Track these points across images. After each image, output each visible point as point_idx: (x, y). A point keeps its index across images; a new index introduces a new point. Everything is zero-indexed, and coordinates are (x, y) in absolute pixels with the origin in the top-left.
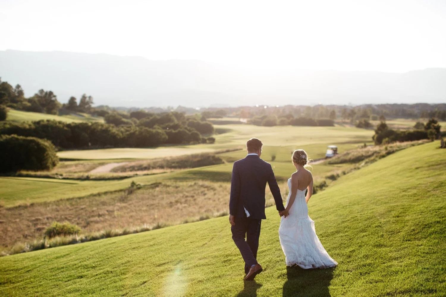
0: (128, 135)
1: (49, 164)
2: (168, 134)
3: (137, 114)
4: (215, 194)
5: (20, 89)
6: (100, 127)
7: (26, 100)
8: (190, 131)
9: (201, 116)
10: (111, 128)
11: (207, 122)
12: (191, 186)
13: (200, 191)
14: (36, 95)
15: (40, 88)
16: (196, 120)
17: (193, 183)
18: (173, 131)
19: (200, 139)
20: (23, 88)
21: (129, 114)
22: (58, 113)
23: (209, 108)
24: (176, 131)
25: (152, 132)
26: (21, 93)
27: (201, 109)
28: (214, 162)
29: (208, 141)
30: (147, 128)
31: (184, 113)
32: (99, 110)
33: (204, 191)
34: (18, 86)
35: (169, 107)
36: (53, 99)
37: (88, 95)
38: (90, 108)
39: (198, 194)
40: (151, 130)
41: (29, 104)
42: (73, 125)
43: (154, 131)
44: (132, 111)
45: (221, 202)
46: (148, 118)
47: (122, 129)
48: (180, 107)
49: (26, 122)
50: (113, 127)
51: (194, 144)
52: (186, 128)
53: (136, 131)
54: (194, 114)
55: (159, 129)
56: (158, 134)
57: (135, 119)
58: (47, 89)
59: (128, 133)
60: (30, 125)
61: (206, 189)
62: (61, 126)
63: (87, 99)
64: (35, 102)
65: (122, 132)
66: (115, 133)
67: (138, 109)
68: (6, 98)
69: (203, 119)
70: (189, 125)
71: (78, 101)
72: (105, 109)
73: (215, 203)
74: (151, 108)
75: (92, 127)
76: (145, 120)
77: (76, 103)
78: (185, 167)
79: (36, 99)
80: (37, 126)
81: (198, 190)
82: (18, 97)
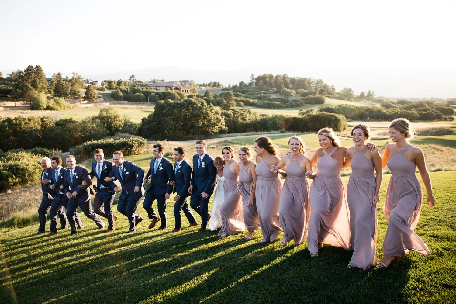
0: (393, 114)
1: (342, 128)
2: (419, 114)
3: (402, 102)
4: (442, 154)
5: (333, 87)
6: (376, 109)
7: (336, 93)
8: (436, 113)
9: (446, 104)
10: (383, 110)
11: (450, 107)
12: (426, 147)
13: (431, 151)
14: (342, 90)
15: (345, 87)
16: (441, 106)
17: (428, 146)
18: (424, 113)
19: (443, 118)
20: (335, 87)
21: (397, 102)
22: (353, 100)
23: (453, 99)
24: (426, 113)
25: (409, 113)
26: (334, 89)
27: (448, 99)
28: (448, 133)
29: (448, 120)
30: (406, 110)
31: (434, 102)
32: (378, 99)
33: (434, 151)
34: (333, 86)
35: (424, 98)
36: (351, 93)
37: (372, 91)
38: (372, 98)
39: (429, 153)
40: (409, 111)
41: (338, 96)
42: (360, 107)
43: (410, 112)
44: (399, 100)
45: (444, 160)
46: (408, 104)
47: (390, 111)
48: (432, 98)
49: (334, 105)
50: (384, 109)
51: (438, 121)
52: (433, 111)
53: (399, 112)
54: (441, 103)
55: (414, 111)
56: (413, 114)
57: (400, 105)
58: (348, 88)
59: (393, 113)
60: (336, 107)
61: (436, 150)
62: (353, 107)
63: (371, 93)
64: (341, 94)
65: (390, 112)
66: (385, 112)
67: (404, 99)
68: (325, 92)
69: (448, 105)
70: (436, 109)
71: (366, 95)
72: (382, 99)
73: (439, 160)
74: (413, 98)
75: (372, 109)
76: (406, 105)
77: (364, 95)
78: (426, 135)
79: (342, 93)
80: (339, 107)
81: (430, 150)
82: (332, 91)
